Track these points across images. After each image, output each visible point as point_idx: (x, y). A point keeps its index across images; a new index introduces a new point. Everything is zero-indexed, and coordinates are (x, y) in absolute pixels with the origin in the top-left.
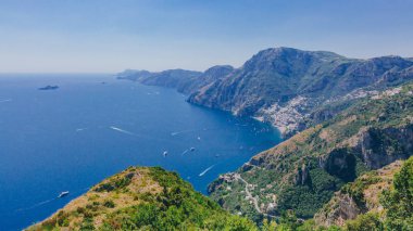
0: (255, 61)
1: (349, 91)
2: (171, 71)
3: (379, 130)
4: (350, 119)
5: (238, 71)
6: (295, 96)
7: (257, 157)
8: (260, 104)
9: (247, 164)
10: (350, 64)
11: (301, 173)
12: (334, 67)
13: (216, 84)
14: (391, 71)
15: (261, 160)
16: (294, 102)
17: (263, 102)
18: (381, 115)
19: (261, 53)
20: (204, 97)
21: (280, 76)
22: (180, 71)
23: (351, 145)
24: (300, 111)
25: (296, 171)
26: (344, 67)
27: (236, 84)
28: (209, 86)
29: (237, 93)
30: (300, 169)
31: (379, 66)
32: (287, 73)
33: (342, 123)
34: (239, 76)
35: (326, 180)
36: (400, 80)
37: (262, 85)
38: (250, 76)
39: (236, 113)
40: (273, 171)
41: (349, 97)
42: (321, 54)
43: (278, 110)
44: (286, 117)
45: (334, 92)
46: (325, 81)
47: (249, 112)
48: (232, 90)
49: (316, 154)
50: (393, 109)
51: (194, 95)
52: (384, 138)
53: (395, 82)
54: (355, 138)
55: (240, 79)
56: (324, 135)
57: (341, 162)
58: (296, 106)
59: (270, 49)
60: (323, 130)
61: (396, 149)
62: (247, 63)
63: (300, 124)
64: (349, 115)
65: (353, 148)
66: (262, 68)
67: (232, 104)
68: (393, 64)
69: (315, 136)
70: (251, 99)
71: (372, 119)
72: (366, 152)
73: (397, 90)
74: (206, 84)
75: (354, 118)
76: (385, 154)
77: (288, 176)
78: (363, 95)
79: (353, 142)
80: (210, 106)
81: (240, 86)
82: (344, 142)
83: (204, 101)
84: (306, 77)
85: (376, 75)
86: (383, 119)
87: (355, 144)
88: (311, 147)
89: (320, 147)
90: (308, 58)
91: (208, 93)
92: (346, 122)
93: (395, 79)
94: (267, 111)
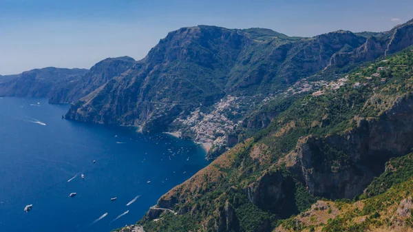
0: (164, 49)
1: (292, 82)
2: (36, 71)
3: (321, 140)
4: (287, 127)
5: (140, 65)
6: (223, 95)
7: (168, 196)
8: (175, 112)
9: (154, 207)
10: (291, 46)
11: (223, 214)
12: (271, 51)
13: (109, 88)
14: (340, 53)
15: (174, 200)
16: (222, 105)
17: (178, 108)
18: (325, 117)
19: (171, 35)
20: (91, 110)
21: (201, 69)
22: (51, 71)
23: (288, 165)
24: (230, 117)
25: (217, 213)
26: (284, 50)
27: (138, 84)
28: (97, 91)
29: (140, 100)
30: (221, 209)
31: (327, 46)
32: (210, 63)
33: (277, 134)
34: (141, 72)
35: (258, 219)
36: (352, 64)
37: (176, 84)
38: (158, 72)
39: (140, 130)
40: (187, 216)
41: (290, 93)
42: (254, 32)
43: (201, 118)
44: (211, 127)
45: (273, 87)
46: (262, 72)
47: (161, 125)
48: (132, 94)
49: (245, 184)
50: (338, 108)
51: (75, 108)
52: (327, 149)
53: (345, 68)
54: (293, 154)
55: (144, 76)
56: (256, 153)
57: (276, 190)
58: (225, 110)
59: (183, 30)
60: (255, 146)
61: (343, 164)
62: (153, 51)
63: (230, 136)
64: (286, 121)
65: (290, 168)
66: (174, 59)
67: (135, 116)
68: (343, 43)
69: (244, 155)
70: (162, 106)
71: (314, 124)
72: (306, 172)
73: (342, 81)
74: (94, 88)
75: (292, 124)
76: (330, 171)
77: (206, 221)
78: (307, 88)
79: (290, 159)
80: (101, 122)
81: (144, 87)
82: (280, 161)
83: (92, 115)
84: (237, 67)
85: (324, 58)
86: (326, 122)
87: (293, 163)
88: (239, 172)
89: (251, 170)
90: (237, 39)
91: (97, 101)
92: (283, 130)
93: (346, 63)
94: (185, 122)
